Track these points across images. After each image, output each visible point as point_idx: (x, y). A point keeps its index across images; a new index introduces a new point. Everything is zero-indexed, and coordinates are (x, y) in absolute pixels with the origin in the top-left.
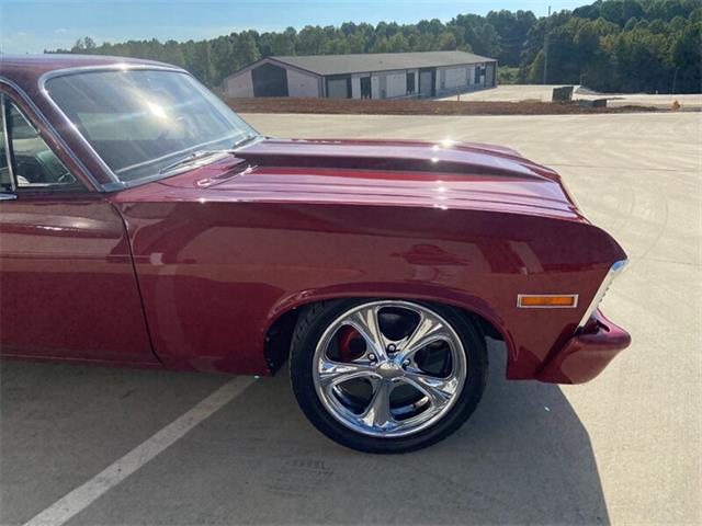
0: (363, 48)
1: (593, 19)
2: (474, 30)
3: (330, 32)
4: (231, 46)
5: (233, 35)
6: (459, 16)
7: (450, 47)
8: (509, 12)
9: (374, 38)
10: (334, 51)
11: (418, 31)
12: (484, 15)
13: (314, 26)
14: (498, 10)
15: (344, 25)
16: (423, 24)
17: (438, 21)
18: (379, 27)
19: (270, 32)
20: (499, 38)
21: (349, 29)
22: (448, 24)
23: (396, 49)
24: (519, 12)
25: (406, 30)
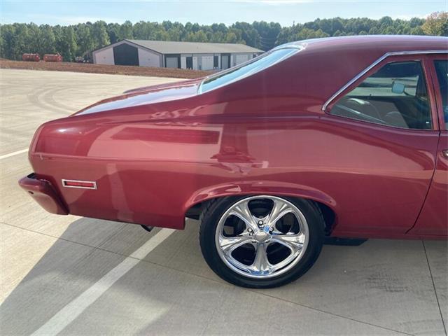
0: (178, 37)
1: (316, 30)
2: (246, 32)
3: (156, 26)
4: (88, 30)
5: (88, 23)
6: (237, 23)
7: (232, 41)
8: (265, 23)
9: (184, 33)
10: (159, 38)
11: (212, 30)
12: (251, 23)
13: (146, 21)
14: (259, 21)
15: (164, 22)
16: (214, 26)
17: (224, 25)
18: (187, 26)
19: (114, 23)
20: (261, 38)
21: (167, 25)
22: (230, 27)
23: (199, 40)
24: (272, 23)
25: (205, 29)
